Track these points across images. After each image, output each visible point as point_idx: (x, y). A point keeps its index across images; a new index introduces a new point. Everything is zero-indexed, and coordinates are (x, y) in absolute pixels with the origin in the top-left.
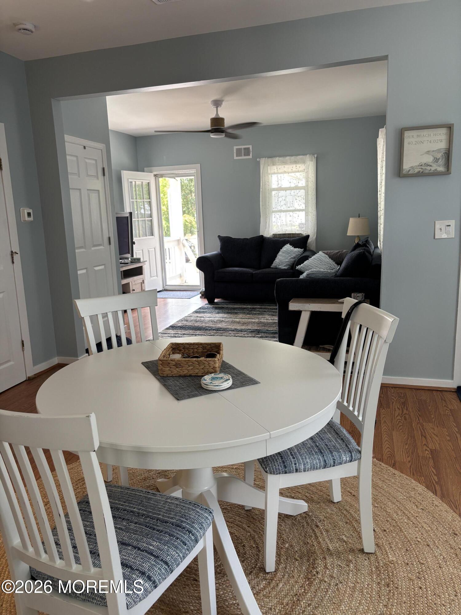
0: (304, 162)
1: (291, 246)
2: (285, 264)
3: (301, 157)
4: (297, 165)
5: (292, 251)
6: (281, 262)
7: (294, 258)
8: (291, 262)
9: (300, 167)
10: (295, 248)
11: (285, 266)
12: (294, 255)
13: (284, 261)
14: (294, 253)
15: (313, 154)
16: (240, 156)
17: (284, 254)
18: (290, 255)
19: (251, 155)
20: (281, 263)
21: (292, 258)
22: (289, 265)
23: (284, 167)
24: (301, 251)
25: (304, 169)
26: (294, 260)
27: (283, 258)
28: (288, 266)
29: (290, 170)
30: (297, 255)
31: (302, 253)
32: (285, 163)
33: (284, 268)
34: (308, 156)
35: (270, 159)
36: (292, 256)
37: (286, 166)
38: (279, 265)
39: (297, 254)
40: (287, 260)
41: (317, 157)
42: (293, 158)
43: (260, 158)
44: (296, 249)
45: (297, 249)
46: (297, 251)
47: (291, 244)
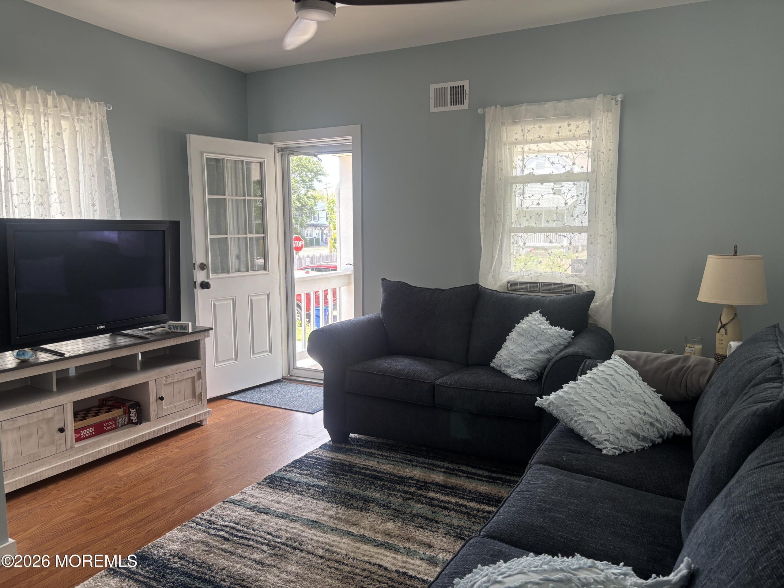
0: (589, 115)
1: (543, 319)
2: (521, 368)
3: (582, 101)
4: (571, 123)
5: (542, 333)
6: (512, 359)
7: (547, 352)
8: (539, 363)
9: (578, 127)
10: (552, 324)
11: (520, 372)
12: (548, 345)
13: (520, 357)
14: (547, 340)
15: (615, 94)
16: (441, 105)
17: (521, 340)
18: (536, 342)
19: (466, 101)
20: (511, 362)
21: (541, 352)
22: (533, 370)
23: (540, 127)
24: (566, 337)
25: (589, 132)
26: (547, 356)
27: (519, 350)
28: (529, 373)
29: (554, 136)
30: (555, 346)
31: (569, 339)
32: (541, 117)
33: (519, 376)
34: (599, 98)
35: (507, 109)
36: (542, 348)
37: (545, 126)
38: (506, 367)
39: (556, 342)
40: (527, 357)
41: (622, 101)
42: (562, 104)
43: (484, 107)
44: (554, 328)
45: (557, 329)
46: (556, 334)
47: (543, 314)
